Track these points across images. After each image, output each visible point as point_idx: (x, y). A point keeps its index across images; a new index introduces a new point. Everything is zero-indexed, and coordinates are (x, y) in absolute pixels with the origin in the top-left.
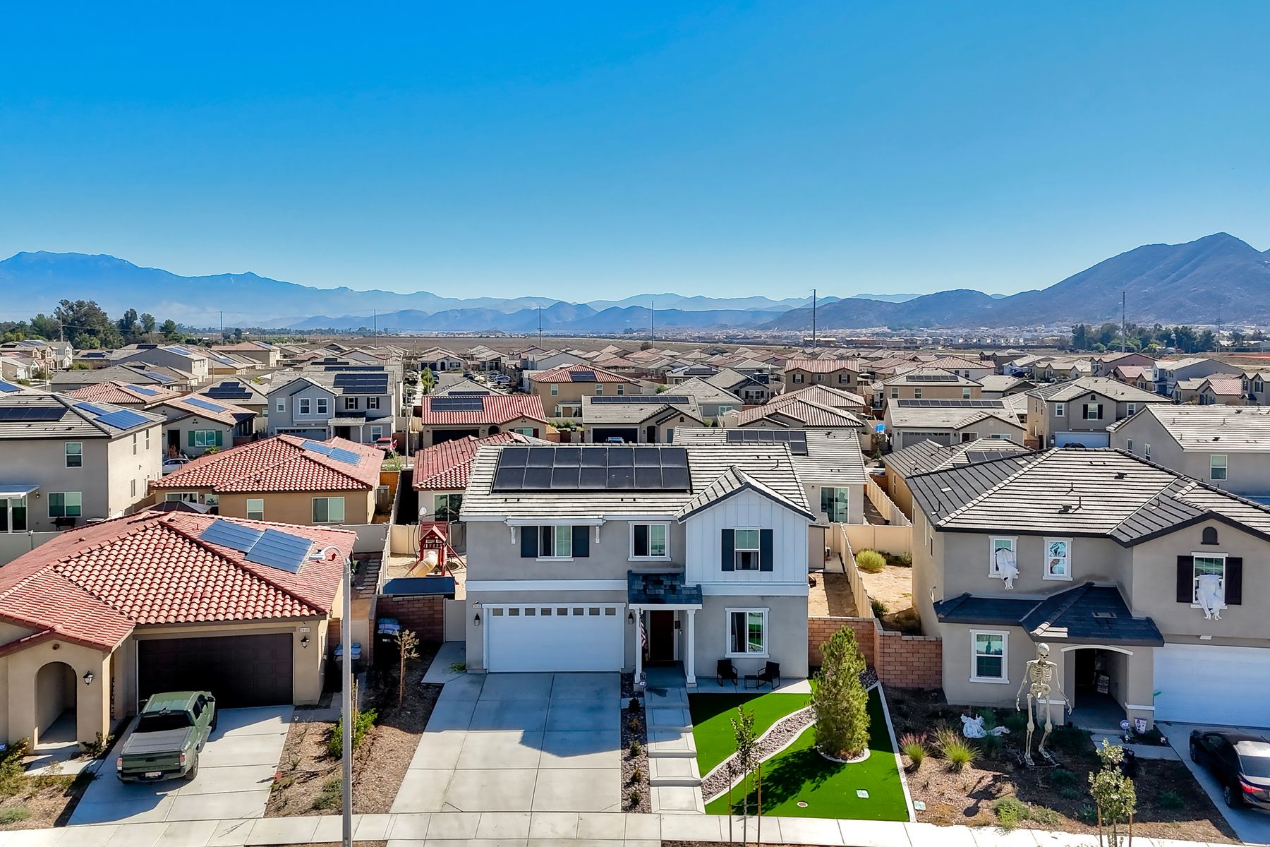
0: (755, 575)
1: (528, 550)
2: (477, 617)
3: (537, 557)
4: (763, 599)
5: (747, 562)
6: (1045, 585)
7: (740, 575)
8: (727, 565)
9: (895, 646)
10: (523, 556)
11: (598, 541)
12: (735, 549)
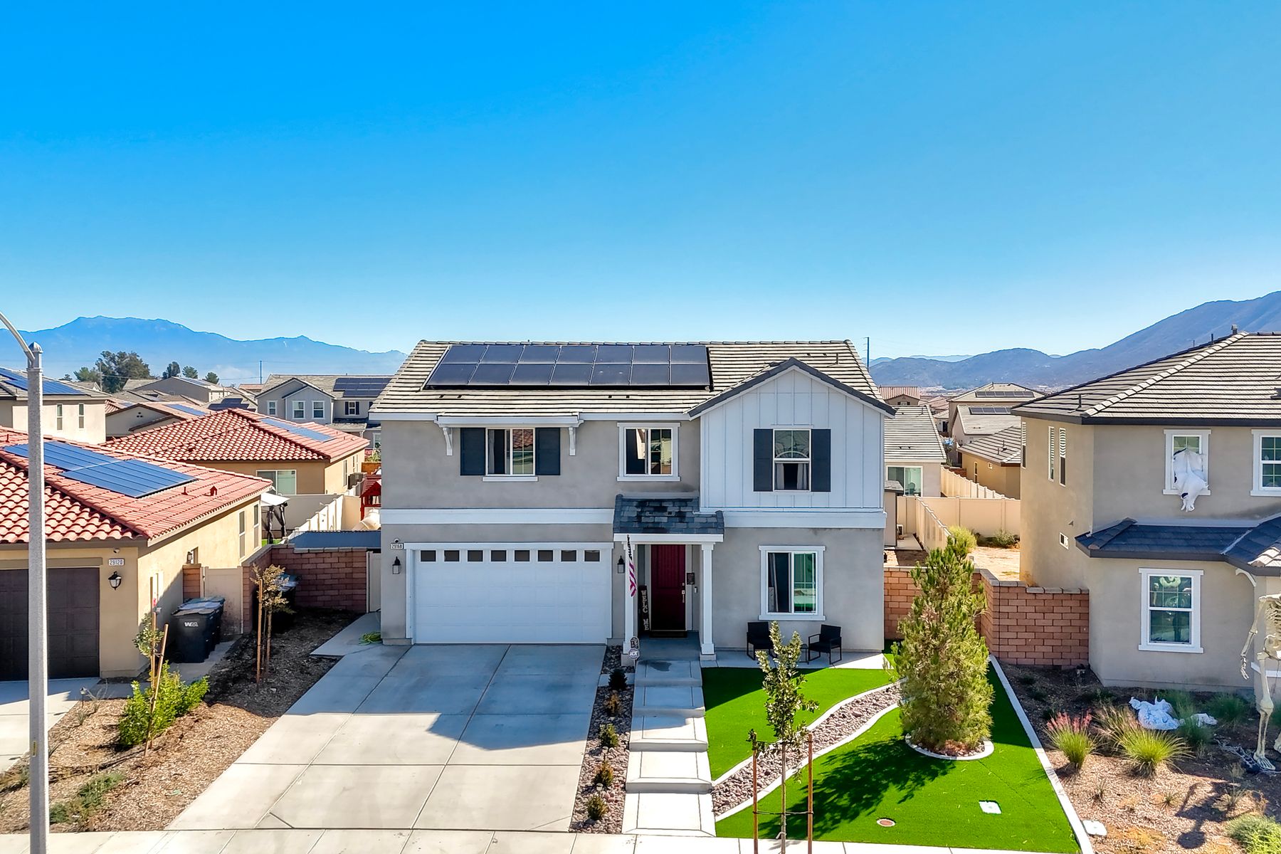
0: (803, 497)
1: (471, 465)
2: (397, 562)
3: (484, 474)
4: (816, 533)
5: (791, 478)
6: (1254, 505)
7: (781, 497)
8: (762, 483)
9: (1016, 603)
10: (463, 473)
11: (572, 452)
12: (774, 459)
